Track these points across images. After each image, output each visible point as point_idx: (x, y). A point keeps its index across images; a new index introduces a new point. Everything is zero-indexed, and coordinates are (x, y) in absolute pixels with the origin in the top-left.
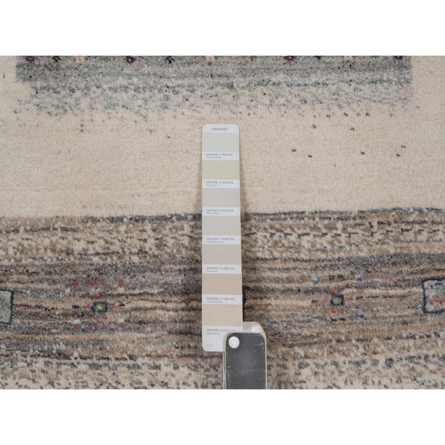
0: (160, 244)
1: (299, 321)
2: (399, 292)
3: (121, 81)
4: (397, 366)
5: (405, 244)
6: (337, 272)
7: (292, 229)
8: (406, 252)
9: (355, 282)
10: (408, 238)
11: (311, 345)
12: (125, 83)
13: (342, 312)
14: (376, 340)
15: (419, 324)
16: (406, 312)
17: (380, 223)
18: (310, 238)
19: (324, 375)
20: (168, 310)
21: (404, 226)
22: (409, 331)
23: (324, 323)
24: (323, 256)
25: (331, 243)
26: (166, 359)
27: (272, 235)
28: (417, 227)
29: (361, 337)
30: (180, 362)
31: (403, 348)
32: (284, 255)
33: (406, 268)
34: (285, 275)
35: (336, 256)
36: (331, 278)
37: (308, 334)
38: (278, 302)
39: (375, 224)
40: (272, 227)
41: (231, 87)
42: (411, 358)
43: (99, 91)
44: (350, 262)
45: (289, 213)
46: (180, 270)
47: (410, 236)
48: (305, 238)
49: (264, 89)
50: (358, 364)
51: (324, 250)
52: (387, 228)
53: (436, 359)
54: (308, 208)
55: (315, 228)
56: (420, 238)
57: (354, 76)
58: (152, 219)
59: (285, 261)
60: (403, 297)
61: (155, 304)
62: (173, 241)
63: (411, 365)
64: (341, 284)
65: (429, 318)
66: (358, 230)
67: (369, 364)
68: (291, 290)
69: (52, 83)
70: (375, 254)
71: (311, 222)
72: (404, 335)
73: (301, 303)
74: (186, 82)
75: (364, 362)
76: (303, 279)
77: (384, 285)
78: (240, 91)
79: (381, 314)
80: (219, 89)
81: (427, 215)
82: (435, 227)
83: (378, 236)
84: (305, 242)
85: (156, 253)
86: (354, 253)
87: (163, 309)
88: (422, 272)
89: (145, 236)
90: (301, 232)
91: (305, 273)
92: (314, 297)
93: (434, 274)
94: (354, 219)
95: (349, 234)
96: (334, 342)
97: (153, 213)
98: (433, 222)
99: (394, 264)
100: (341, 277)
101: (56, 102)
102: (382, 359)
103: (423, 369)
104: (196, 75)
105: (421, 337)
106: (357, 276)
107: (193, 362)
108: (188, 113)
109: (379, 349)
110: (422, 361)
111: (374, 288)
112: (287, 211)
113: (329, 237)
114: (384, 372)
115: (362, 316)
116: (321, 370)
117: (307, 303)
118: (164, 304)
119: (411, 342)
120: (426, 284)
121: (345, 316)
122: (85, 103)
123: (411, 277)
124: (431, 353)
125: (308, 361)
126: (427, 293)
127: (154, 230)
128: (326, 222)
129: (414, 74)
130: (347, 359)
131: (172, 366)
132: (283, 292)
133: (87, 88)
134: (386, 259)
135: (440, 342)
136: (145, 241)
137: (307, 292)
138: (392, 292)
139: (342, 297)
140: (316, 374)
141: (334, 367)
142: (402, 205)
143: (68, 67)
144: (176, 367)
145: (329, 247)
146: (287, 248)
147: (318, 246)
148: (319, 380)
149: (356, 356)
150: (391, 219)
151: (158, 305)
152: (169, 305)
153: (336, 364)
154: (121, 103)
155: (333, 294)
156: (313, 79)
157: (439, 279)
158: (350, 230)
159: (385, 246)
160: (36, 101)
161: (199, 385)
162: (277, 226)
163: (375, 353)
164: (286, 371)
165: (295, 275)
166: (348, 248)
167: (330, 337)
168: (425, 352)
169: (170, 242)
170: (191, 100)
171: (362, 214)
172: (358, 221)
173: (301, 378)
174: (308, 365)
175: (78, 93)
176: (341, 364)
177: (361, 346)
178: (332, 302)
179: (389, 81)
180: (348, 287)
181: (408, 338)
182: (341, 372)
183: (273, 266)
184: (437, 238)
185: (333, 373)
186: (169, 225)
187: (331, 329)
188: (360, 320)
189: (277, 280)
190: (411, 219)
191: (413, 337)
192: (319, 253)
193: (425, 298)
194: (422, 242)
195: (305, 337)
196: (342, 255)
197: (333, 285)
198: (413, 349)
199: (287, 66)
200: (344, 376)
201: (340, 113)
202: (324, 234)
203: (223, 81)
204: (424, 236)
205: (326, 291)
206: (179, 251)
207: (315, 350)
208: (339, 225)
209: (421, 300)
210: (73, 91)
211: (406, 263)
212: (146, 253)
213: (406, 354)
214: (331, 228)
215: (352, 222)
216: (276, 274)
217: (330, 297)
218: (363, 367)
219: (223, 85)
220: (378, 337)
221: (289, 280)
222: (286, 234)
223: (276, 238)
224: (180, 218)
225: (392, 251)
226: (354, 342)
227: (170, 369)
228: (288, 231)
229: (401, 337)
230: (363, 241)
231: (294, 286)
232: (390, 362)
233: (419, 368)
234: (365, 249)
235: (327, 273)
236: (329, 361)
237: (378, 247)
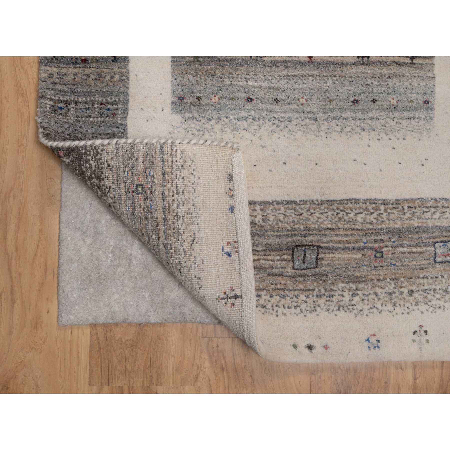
0: (265, 219)
1: (353, 267)
2: (419, 250)
3: (243, 114)
4: (416, 295)
5: (425, 221)
6: (379, 237)
7: (352, 210)
8: (425, 225)
9: (391, 243)
10: (427, 217)
11: (360, 282)
12: (246, 115)
13: (382, 262)
14: (402, 279)
15: (431, 269)
16: (423, 262)
17: (409, 207)
18: (363, 216)
19: (368, 300)
20: (268, 260)
21: (425, 209)
22: (425, 273)
23: (369, 269)
24: (371, 227)
25: (376, 219)
26: (265, 291)
27: (338, 214)
28: (433, 210)
29: (393, 277)
30: (274, 293)
31: (420, 284)
32: (346, 226)
33: (425, 235)
34: (345, 239)
35: (380, 227)
36: (376, 241)
37: (359, 275)
38: (340, 255)
39: (406, 208)
40: (338, 209)
41: (316, 120)
42: (425, 291)
43: (227, 120)
44: (388, 231)
45: (350, 200)
46: (277, 235)
47: (428, 215)
48: (360, 216)
49: (338, 122)
50: (390, 294)
51: (371, 223)
52: (414, 210)
53: (441, 291)
54: (362, 197)
55: (367, 209)
56: (434, 217)
57: (396, 114)
58: (260, 203)
59: (346, 230)
60: (421, 253)
61: (260, 257)
62: (273, 217)
63: (425, 294)
64: (382, 245)
65: (438, 266)
66: (394, 211)
67: (397, 294)
68: (349, 248)
69: (196, 115)
70: (405, 226)
71: (364, 206)
72: (421, 276)
73: (355, 256)
74: (287, 115)
75: (394, 293)
76: (357, 241)
77: (410, 246)
78: (321, 122)
79: (407, 263)
80: (307, 121)
81: (439, 202)
82: (444, 210)
83: (408, 215)
84: (359, 218)
85: (262, 224)
86: (392, 225)
87: (265, 260)
88: (435, 237)
89: (255, 214)
90: (356, 212)
91: (359, 238)
92: (363, 252)
93: (442, 239)
94: (392, 204)
95: (389, 213)
96: (376, 281)
97: (261, 199)
98: (443, 207)
99: (417, 232)
100: (382, 240)
101: (198, 127)
102: (405, 291)
103: (433, 297)
104: (293, 111)
105: (432, 278)
106: (393, 240)
107: (282, 293)
108: (287, 135)
109: (404, 285)
110: (432, 292)
111: (403, 247)
112: (348, 198)
113: (375, 215)
114: (407, 298)
115: (394, 265)
116: (366, 298)
117: (359, 256)
118: (265, 257)
119: (425, 281)
120: (437, 245)
121: (384, 264)
122: (217, 128)
123: (427, 241)
124: (438, 288)
125: (358, 292)
126: (437, 251)
127: (261, 210)
128: (374, 205)
129: (436, 114)
130: (383, 291)
131: (269, 296)
132: (343, 249)
133: (220, 118)
134: (412, 230)
135: (444, 281)
136: (256, 216)
137: (359, 249)
138: (414, 250)
139: (382, 252)
140: (363, 300)
141: (374, 296)
142: (423, 196)
143: (206, 104)
144: (271, 296)
145: (375, 221)
146: (348, 222)
147: (368, 221)
148: (364, 304)
149: (389, 289)
150: (416, 205)
151: (262, 257)
152: (269, 257)
153: (376, 294)
154: (242, 128)
155: (376, 251)
156: (370, 115)
157: (445, 242)
158: (389, 211)
159: (412, 222)
160: (184, 126)
161: (286, 307)
162: (342, 208)
163: (401, 287)
164: (343, 299)
165: (351, 238)
166: (387, 222)
167: (373, 278)
168: (434, 287)
169: (272, 218)
170: (289, 127)
171: (397, 202)
172: (394, 206)
173: (353, 303)
174: (358, 295)
175: (213, 122)
176: (379, 294)
177: (393, 283)
178: (375, 256)
179: (419, 118)
180: (386, 246)
181: (423, 278)
182: (379, 299)
183: (338, 233)
184: (446, 216)
185: (374, 299)
186: (272, 207)
187: (374, 272)
188: (393, 267)
189: (340, 242)
190: (429, 205)
191: (427, 278)
192: (368, 225)
193: (435, 254)
194: (435, 219)
195: (357, 277)
196: (383, 226)
197: (376, 245)
198: (426, 285)
199: (353, 107)
200: (381, 301)
201: (386, 138)
202: (372, 213)
203: (310, 116)
204: (437, 215)
205: (372, 249)
206: (277, 224)
207: (363, 286)
208: (382, 208)
209: (433, 255)
210: (210, 120)
211: (425, 232)
212: (256, 224)
213: (423, 288)
214: (376, 209)
215: (390, 206)
216: (340, 238)
217: (374, 253)
218: (394, 296)
219: (310, 119)
220: (404, 277)
221: (348, 242)
222: (347, 213)
223: (340, 215)
224: (278, 203)
225: (416, 225)
226: (388, 280)
227: (267, 297)
228: (349, 211)
229: (419, 277)
230: (398, 218)
231: (350, 246)
232: (411, 293)
233: (430, 297)
234: (399, 222)
235: (373, 237)
236: (372, 292)
237: (407, 222)
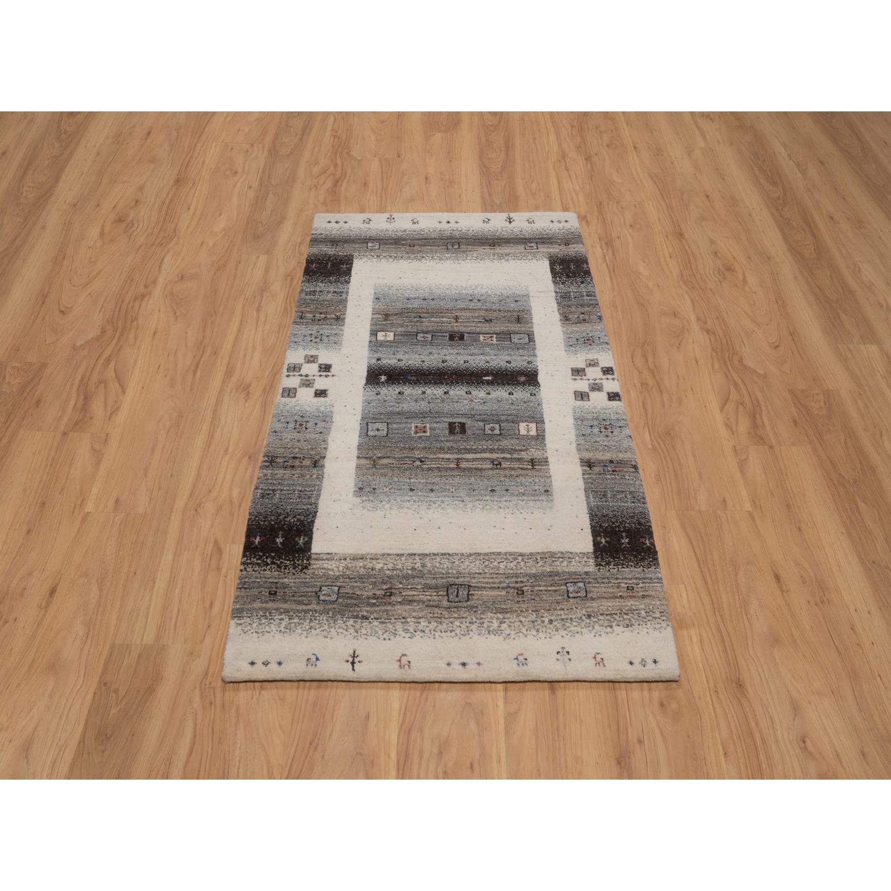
0: (423, 566)
1: (499, 601)
2: (554, 588)
3: (407, 498)
4: (555, 623)
5: (555, 567)
6: (520, 580)
7: (495, 560)
8: (555, 570)
9: (529, 584)
10: (557, 565)
11: (506, 613)
12: (409, 499)
13: (523, 597)
14: (542, 611)
15: (566, 603)
16: (559, 598)
17: (541, 558)
18: (505, 563)
19: (514, 627)
20: (426, 596)
21: (554, 560)
22: (561, 606)
23: (513, 602)
24: (512, 572)
25: (516, 566)
27: (484, 562)
28: (561, 560)
29: (534, 609)
31: (558, 615)
32: (491, 571)
33: (556, 578)
34: (491, 581)
35: (519, 572)
36: (517, 582)
37: (505, 607)
38: (487, 593)
39: (539, 558)
40: (484, 559)
41: (463, 501)
42: (562, 620)
43: (395, 502)
44: (527, 575)
45: (493, 553)
46: (434, 578)
47: (558, 563)
48: (501, 564)
50: (533, 622)
51: (512, 569)
52: (545, 560)
53: (577, 620)
54: (503, 551)
55: (507, 559)
56: (562, 565)
57: (525, 498)
58: (419, 555)
59: (491, 574)
60: (556, 591)
61: (419, 593)
62: (430, 565)
63: (563, 623)
64: (522, 585)
65: (571, 600)
66: (530, 560)
67: (539, 622)
68: (495, 588)
69: (371, 498)
70: (539, 571)
71: (505, 557)
72: (558, 608)
73: (500, 593)
74: (440, 499)
75: (536, 621)
76: (501, 582)
77: (546, 586)
78: (467, 503)
79: (545, 598)
80: (456, 502)
81: (565, 554)
82: (570, 560)
83: (541, 564)
84: (501, 565)
85: (421, 569)
86: (528, 571)
87: (423, 595)
88: (565, 579)
89: (415, 562)
90: (499, 561)
91: (502, 580)
92: (506, 590)
93: (572, 580)
94: (528, 556)
95: (526, 562)
96: (519, 612)
97: (421, 552)
98: (569, 558)
99: (550, 576)
100: (522, 582)
101: (372, 506)
102: (547, 620)
103: (570, 625)
104: (445, 496)
105: (568, 609)
106: (530, 581)
107: (439, 620)
108: (440, 511)
109: (544, 615)
110: (569, 621)
111: (540, 586)
112: (492, 552)
113: (514, 563)
114: (548, 626)
115: (534, 599)
116: (513, 625)
117: (504, 593)
118: (424, 593)
119: (562, 612)
120: (568, 585)
121: (525, 599)
122: (387, 506)
123: (560, 582)
124: (574, 617)
125: (505, 620)
126: (569, 589)
127: (420, 559)
128: (513, 556)
129: (555, 498)
130: (527, 620)
132: (490, 588)
134: (546, 574)
135: (578, 611)
136: (416, 563)
137: (503, 588)
138: (550, 588)
139: (523, 591)
140: (510, 626)
141: (520, 623)
142: (552, 550)
145: (514, 568)
146: (492, 569)
147: (509, 567)
148: (511, 630)
149: (532, 618)
150: (547, 556)
151: (421, 593)
152: (427, 593)
153: (521, 622)
154: (406, 507)
155: (517, 589)
157: (575, 583)
158: (525, 560)
159: (544, 568)
160: (362, 505)
162: (487, 558)
163: (542, 617)
164: (493, 625)
165: (497, 580)
166: (525, 568)
167: (517, 609)
168: (570, 616)
169: (429, 565)
170: (442, 506)
171: (531, 554)
172: (530, 557)
173: (501, 628)
174: (505, 622)
175: (384, 503)
176: (523, 621)
177: (534, 614)
178: (517, 593)
179: (542, 500)
180: (526, 586)
181: (560, 610)
182: (524, 626)
183: (485, 576)
184: (572, 564)
185: (519, 626)
186: (429, 558)
187: (517, 605)
188: (533, 601)
189: (487, 583)
190: (557, 556)
191: (563, 609)
192: (509, 570)
193: (568, 591)
194: (564, 566)
195: (503, 609)
196: (522, 571)
197: (518, 585)
198: (563, 615)
200: (526, 627)
202: (512, 562)
203: (459, 499)
204: (565, 563)
205: (514, 588)
206: (433, 569)
207: (509, 615)
208: (520, 558)
209: (566, 592)
210: (381, 502)
211: (556, 575)
212: (416, 569)
213: (560, 617)
214: (515, 559)
215: (526, 557)
216: (486, 580)
217: (516, 591)
218: (536, 623)
219: (459, 501)
220: (544, 609)
221: (494, 583)
222: (491, 562)
223: (486, 563)
224: (434, 555)
225: (548, 570)
226: (530, 611)
228: (493, 560)
229: (556, 610)
230: (533, 566)
231: (496, 585)
232: (551, 621)
233: (567, 624)
234: (534, 569)
235: (514, 580)
236: (517, 620)
237: (541, 568)
